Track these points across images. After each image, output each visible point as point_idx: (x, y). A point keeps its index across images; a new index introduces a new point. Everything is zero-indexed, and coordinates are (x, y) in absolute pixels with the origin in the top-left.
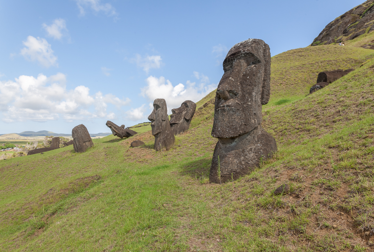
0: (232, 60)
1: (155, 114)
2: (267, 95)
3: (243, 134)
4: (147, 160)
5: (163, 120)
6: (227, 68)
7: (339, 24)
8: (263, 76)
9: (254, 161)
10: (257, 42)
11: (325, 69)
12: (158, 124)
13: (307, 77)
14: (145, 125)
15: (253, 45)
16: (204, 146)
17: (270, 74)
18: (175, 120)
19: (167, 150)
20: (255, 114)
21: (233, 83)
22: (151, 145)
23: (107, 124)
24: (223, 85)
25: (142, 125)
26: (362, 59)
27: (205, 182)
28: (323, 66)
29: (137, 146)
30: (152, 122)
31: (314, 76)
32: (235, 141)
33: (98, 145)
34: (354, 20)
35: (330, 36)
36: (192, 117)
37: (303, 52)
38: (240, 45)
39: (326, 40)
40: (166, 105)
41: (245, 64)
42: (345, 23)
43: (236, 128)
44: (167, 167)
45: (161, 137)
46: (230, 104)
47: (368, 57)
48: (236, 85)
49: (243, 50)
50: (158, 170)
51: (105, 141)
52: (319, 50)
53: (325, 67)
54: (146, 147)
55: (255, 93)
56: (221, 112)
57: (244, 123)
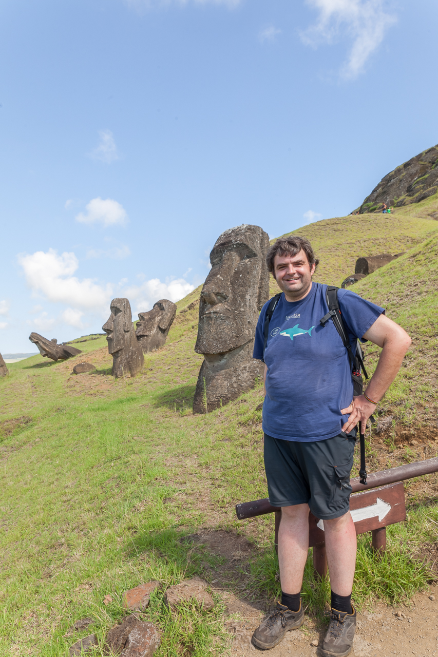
0: (221, 251)
1: (114, 321)
2: (265, 298)
3: (235, 349)
4: (101, 391)
5: (125, 331)
6: (215, 261)
7: (401, 177)
9: (248, 382)
11: (369, 252)
12: (118, 336)
13: (342, 264)
14: (93, 339)
15: (248, 233)
16: (188, 369)
18: (144, 330)
19: (132, 376)
20: (249, 322)
21: (222, 283)
22: (107, 370)
23: (30, 338)
24: (209, 285)
25: (88, 338)
26: (422, 237)
27: (187, 413)
28: (367, 247)
29: (83, 372)
30: (109, 334)
31: (353, 263)
32: (225, 358)
33: (16, 373)
34: (424, 170)
35: (388, 194)
36: (170, 325)
37: (339, 225)
38: (232, 233)
40: (130, 308)
41: (238, 258)
42: (411, 175)
43: (225, 341)
44: (133, 399)
45: (123, 357)
46: (218, 310)
47: (429, 235)
48: (225, 285)
49: (234, 239)
50: (121, 404)
51: (26, 366)
52: (362, 222)
53: (370, 249)
54: (99, 372)
55: (249, 297)
56: (207, 321)
57: (235, 335)
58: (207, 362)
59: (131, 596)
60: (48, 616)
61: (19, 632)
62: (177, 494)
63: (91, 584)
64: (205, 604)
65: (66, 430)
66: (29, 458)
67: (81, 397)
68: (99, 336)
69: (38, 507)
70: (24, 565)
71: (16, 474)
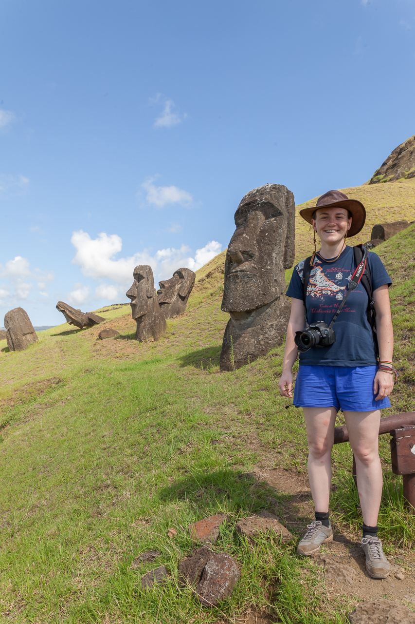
0: (246, 211)
1: (137, 288)
2: (291, 257)
3: (262, 306)
4: (127, 354)
5: (148, 297)
6: (239, 221)
7: (411, 149)
8: (286, 232)
9: (276, 340)
10: (277, 188)
11: (384, 220)
12: (141, 302)
14: (114, 309)
15: (273, 192)
16: (209, 333)
17: (294, 230)
18: (164, 297)
19: (156, 340)
20: (276, 280)
21: (248, 242)
22: (131, 335)
23: (57, 307)
24: (235, 244)
25: (110, 308)
27: (215, 371)
28: (382, 216)
29: (108, 337)
30: (132, 301)
31: (367, 231)
32: (252, 316)
33: (45, 339)
35: (399, 167)
36: (189, 292)
37: (353, 195)
38: (256, 192)
39: (392, 173)
40: (152, 275)
41: (263, 217)
43: (252, 299)
44: (158, 361)
45: (146, 322)
46: (245, 268)
48: (251, 244)
49: (259, 198)
50: (147, 365)
51: (53, 334)
52: (376, 191)
53: (384, 217)
54: (123, 337)
55: (275, 255)
56: (234, 279)
57: (262, 293)
58: (233, 321)
59: (198, 529)
60: (107, 549)
61: (79, 565)
62: (223, 436)
63: (147, 520)
64: (283, 537)
65: (96, 388)
66: (63, 413)
67: (108, 360)
68: (120, 306)
69: (78, 454)
70: (71, 505)
71: (52, 428)
